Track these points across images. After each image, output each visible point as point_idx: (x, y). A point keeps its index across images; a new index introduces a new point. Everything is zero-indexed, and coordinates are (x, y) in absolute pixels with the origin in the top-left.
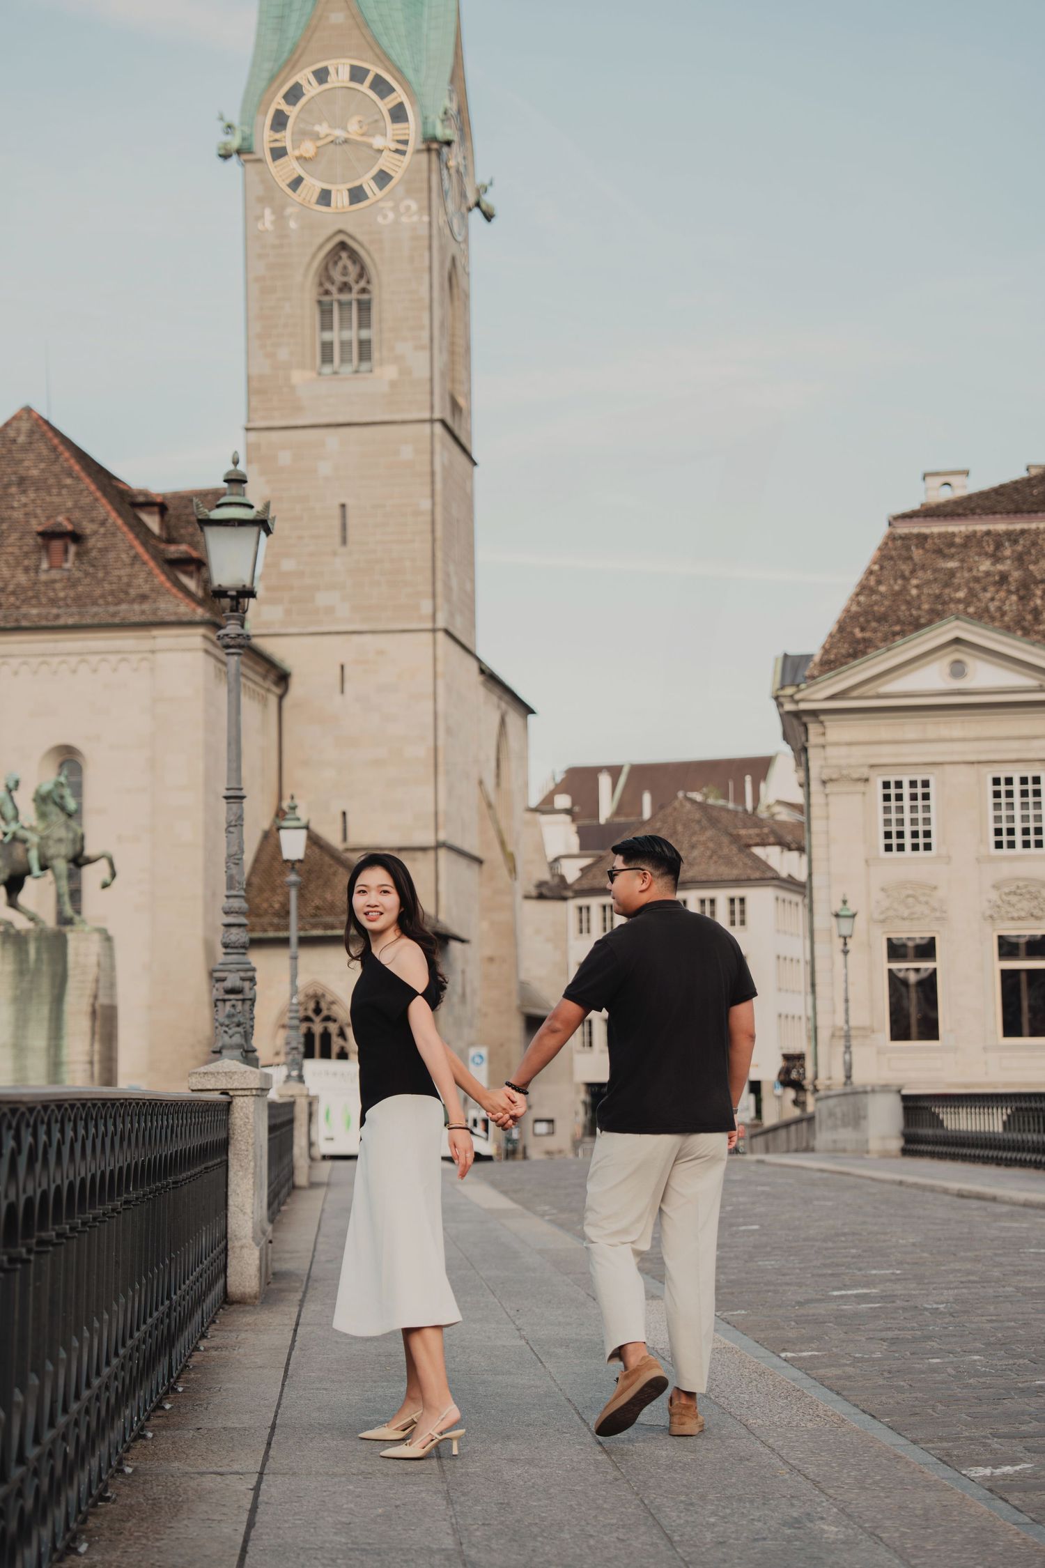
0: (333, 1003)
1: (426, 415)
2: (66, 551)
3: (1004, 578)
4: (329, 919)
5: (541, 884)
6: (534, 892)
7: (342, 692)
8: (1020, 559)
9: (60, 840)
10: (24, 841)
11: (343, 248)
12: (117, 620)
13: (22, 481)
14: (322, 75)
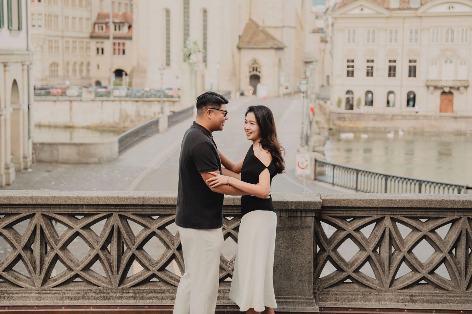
4: (257, 44)
5: (313, 30)
6: (311, 32)
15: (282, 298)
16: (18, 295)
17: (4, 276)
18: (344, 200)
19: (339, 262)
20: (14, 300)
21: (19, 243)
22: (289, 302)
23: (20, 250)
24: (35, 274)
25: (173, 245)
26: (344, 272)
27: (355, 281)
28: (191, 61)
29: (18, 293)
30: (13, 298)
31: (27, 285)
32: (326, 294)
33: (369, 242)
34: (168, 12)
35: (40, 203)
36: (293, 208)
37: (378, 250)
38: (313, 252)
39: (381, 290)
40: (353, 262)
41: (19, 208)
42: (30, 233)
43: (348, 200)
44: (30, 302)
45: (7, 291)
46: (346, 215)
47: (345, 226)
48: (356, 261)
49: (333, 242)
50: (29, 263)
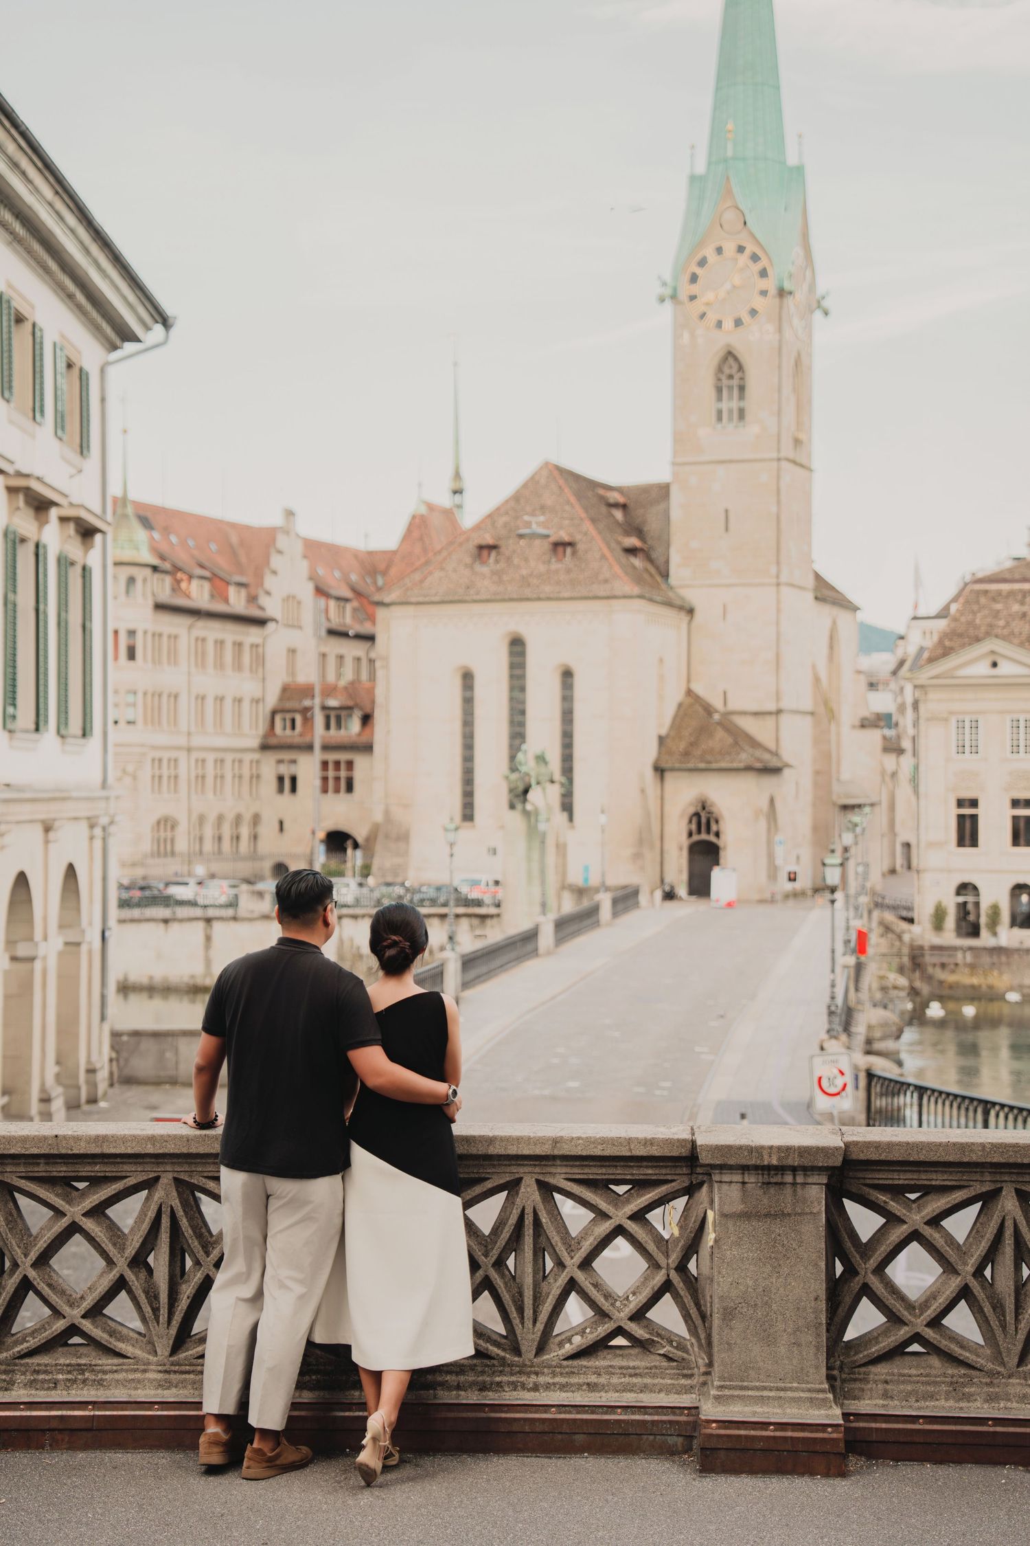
0: (711, 806)
1: (775, 455)
2: (565, 552)
4: (709, 757)
7: (724, 619)
11: (730, 355)
12: (591, 595)
14: (719, 250)
15: (752, 1389)
16: (116, 1376)
17: (84, 1329)
18: (899, 1144)
19: (891, 1301)
20: (108, 1387)
21: (122, 1249)
22: (769, 1397)
23: (122, 1265)
24: (156, 1324)
25: (486, 1256)
26: (906, 1324)
27: (933, 1349)
28: (529, 807)
29: (116, 1371)
30: (105, 1383)
31: (138, 1352)
32: (860, 1380)
33: (964, 1253)
34: (468, 678)
35: (172, 1151)
36: (775, 1162)
37: (988, 1273)
38: (824, 1274)
39: (998, 1373)
40: (927, 1301)
41: (121, 1163)
42: (146, 1226)
43: (908, 1143)
44: (145, 1392)
45: (90, 1365)
46: (906, 1182)
47: (904, 1211)
48: (935, 1299)
49: (874, 1251)
50: (144, 1297)
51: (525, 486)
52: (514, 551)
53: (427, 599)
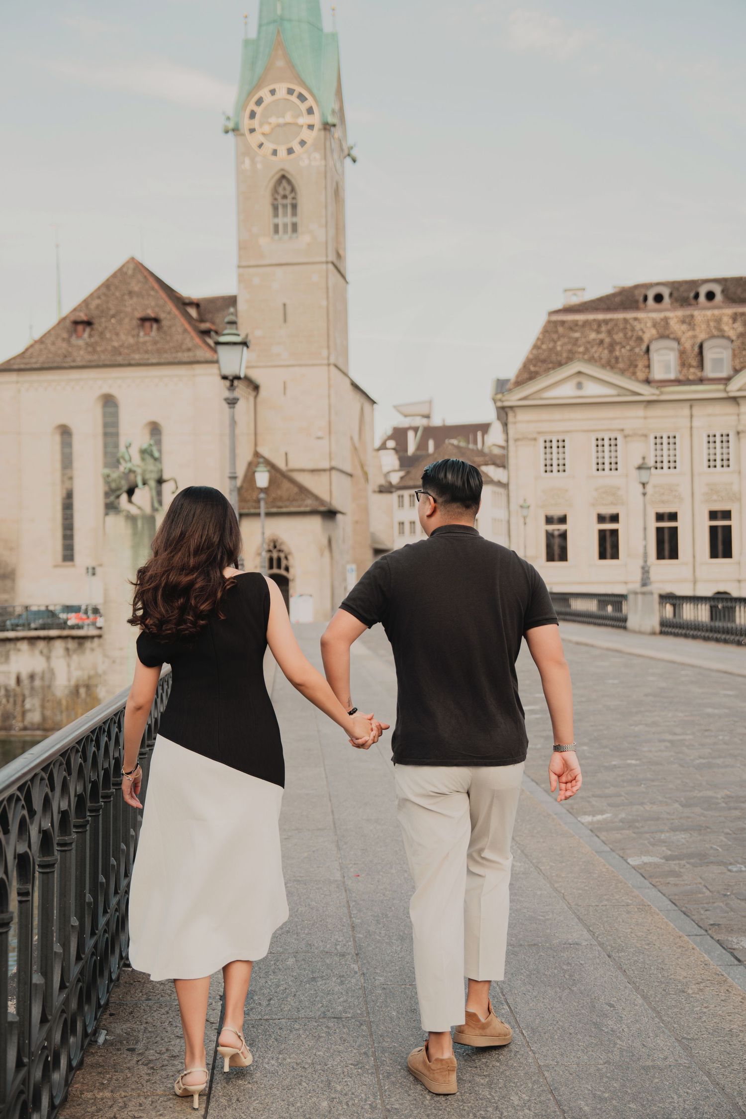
0: (281, 543)
1: (324, 259)
2: (151, 327)
3: (601, 342)
4: (280, 504)
5: (381, 486)
6: (377, 489)
7: (285, 394)
8: (609, 333)
9: (151, 472)
10: (134, 472)
11: (284, 178)
12: (176, 360)
13: (131, 293)
14: (273, 92)
34: (65, 432)
51: (114, 275)
52: (106, 328)
53: (28, 366)
